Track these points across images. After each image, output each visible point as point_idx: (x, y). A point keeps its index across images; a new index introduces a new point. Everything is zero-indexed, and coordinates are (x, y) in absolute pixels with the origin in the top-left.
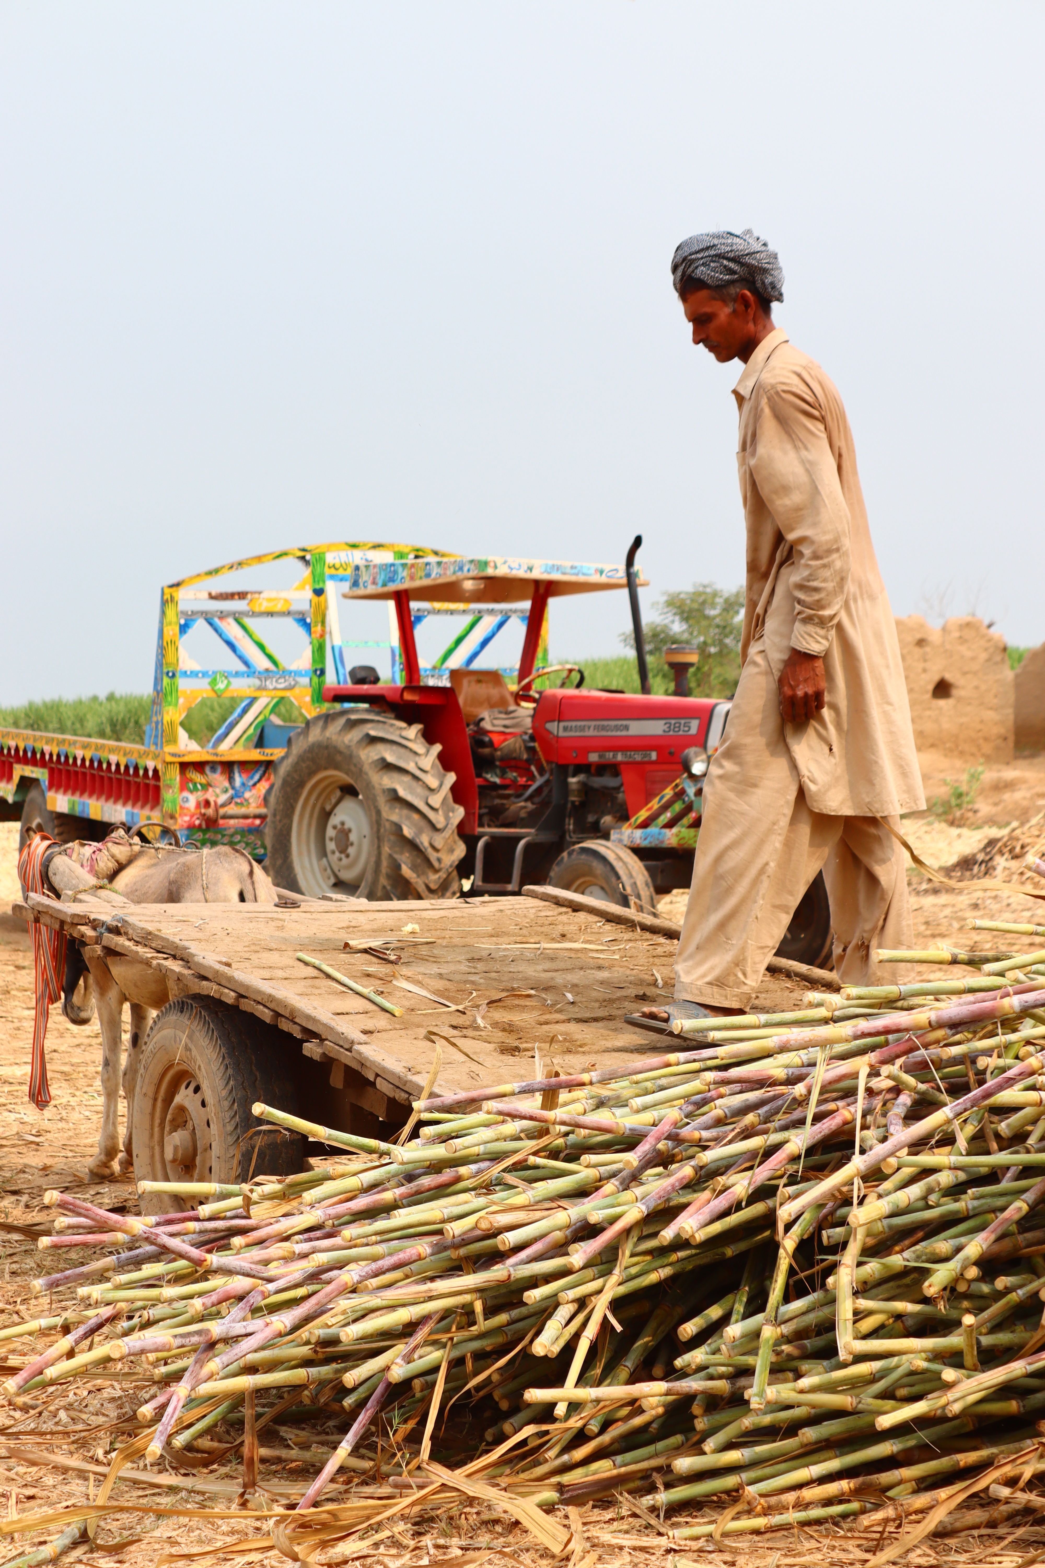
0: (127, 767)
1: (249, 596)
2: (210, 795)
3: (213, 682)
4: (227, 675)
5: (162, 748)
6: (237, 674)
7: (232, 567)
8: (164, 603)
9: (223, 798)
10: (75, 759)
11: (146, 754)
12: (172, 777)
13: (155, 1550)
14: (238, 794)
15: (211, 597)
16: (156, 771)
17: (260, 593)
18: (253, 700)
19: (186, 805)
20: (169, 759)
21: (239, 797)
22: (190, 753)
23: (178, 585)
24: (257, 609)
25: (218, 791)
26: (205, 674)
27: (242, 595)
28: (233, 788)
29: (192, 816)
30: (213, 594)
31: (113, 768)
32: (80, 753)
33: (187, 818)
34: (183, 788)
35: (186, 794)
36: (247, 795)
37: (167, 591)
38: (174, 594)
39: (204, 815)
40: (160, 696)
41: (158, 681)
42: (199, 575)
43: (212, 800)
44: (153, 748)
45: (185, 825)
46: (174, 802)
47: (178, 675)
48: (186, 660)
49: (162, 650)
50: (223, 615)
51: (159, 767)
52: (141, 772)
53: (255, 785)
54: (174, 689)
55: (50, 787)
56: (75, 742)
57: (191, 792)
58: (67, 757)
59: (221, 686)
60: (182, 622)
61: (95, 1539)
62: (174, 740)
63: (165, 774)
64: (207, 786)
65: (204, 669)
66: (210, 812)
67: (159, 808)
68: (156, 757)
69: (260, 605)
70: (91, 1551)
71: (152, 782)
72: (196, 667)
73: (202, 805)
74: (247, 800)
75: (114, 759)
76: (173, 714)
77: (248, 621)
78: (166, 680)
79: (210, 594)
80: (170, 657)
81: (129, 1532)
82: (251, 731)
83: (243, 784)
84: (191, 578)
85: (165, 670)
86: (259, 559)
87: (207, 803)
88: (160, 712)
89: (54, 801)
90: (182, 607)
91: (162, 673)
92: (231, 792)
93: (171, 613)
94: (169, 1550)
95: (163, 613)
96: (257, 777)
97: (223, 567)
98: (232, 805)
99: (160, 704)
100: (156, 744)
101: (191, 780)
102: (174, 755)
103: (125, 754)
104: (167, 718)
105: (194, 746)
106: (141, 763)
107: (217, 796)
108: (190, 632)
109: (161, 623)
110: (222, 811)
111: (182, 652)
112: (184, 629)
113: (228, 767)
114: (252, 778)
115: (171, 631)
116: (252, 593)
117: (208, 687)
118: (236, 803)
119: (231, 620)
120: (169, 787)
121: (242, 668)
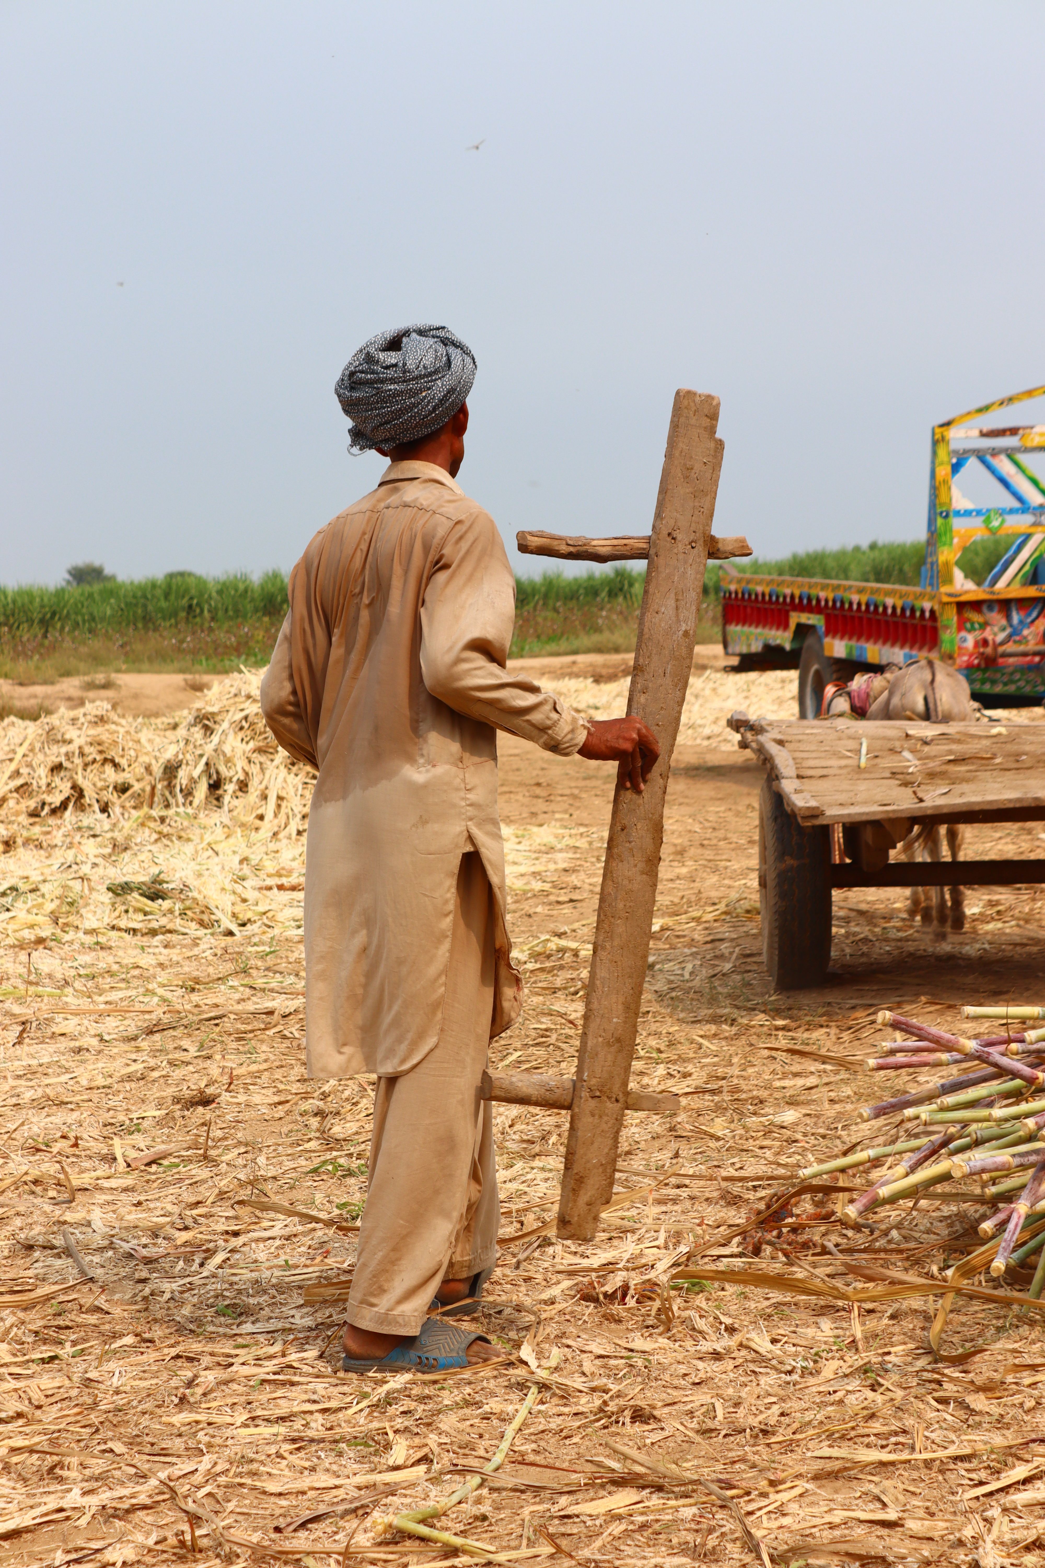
0: (903, 610)
1: (1021, 432)
2: (988, 634)
3: (988, 521)
4: (1002, 512)
5: (938, 588)
6: (1012, 511)
7: (1002, 403)
8: (935, 443)
9: (1001, 637)
10: (851, 604)
11: (922, 596)
12: (950, 617)
13: (998, 1361)
14: (1016, 632)
15: (983, 435)
16: (932, 612)
17: (1032, 428)
18: (1028, 536)
19: (965, 645)
20: (946, 599)
21: (1018, 635)
22: (966, 592)
23: (948, 424)
24: (1029, 444)
25: (996, 629)
26: (979, 513)
27: (1013, 431)
28: (1011, 626)
29: (971, 655)
30: (985, 430)
31: (890, 611)
32: (855, 598)
33: (965, 658)
34: (961, 627)
35: (963, 634)
36: (1026, 632)
37: (938, 430)
38: (945, 433)
39: (982, 654)
40: (934, 537)
41: (931, 522)
42: (969, 413)
43: (990, 638)
44: (929, 589)
45: (964, 665)
46: (952, 642)
47: (951, 514)
48: (960, 500)
49: (934, 490)
50: (995, 452)
51: (936, 607)
52: (918, 614)
53: (1033, 622)
54: (949, 529)
55: (827, 633)
56: (850, 587)
57: (969, 631)
58: (842, 603)
59: (995, 523)
60: (954, 461)
61: (938, 1350)
62: (949, 580)
63: (942, 614)
64: (984, 625)
65: (979, 507)
66: (989, 650)
67: (936, 649)
68: (932, 598)
69: (1032, 440)
70: (936, 1362)
71: (929, 624)
72: (970, 506)
73: (981, 643)
74: (1025, 637)
75: (890, 601)
76: (947, 554)
77: (1021, 457)
78: (940, 521)
79: (981, 432)
80: (943, 497)
81: (971, 1344)
82: (1027, 568)
83: (1021, 622)
84: (962, 416)
85: (939, 510)
86: (1030, 393)
87: (985, 642)
88: (934, 553)
89: (831, 646)
90: (953, 446)
91: (935, 513)
92: (1009, 631)
93: (942, 453)
94: (1011, 1361)
95: (934, 453)
96: (1034, 614)
97: (993, 404)
98: (1010, 643)
99: (934, 545)
100: (931, 584)
101: (968, 620)
102: (950, 595)
103: (901, 597)
104: (942, 559)
105: (970, 585)
106: (918, 604)
107: (995, 634)
108: (963, 471)
109: (933, 463)
110: (1001, 649)
111: (956, 493)
112: (956, 468)
113: (1005, 605)
114: (1030, 615)
115: (943, 471)
116: (1025, 428)
117: (982, 526)
118: (1015, 642)
119: (1003, 457)
120: (946, 627)
121: (1016, 504)
